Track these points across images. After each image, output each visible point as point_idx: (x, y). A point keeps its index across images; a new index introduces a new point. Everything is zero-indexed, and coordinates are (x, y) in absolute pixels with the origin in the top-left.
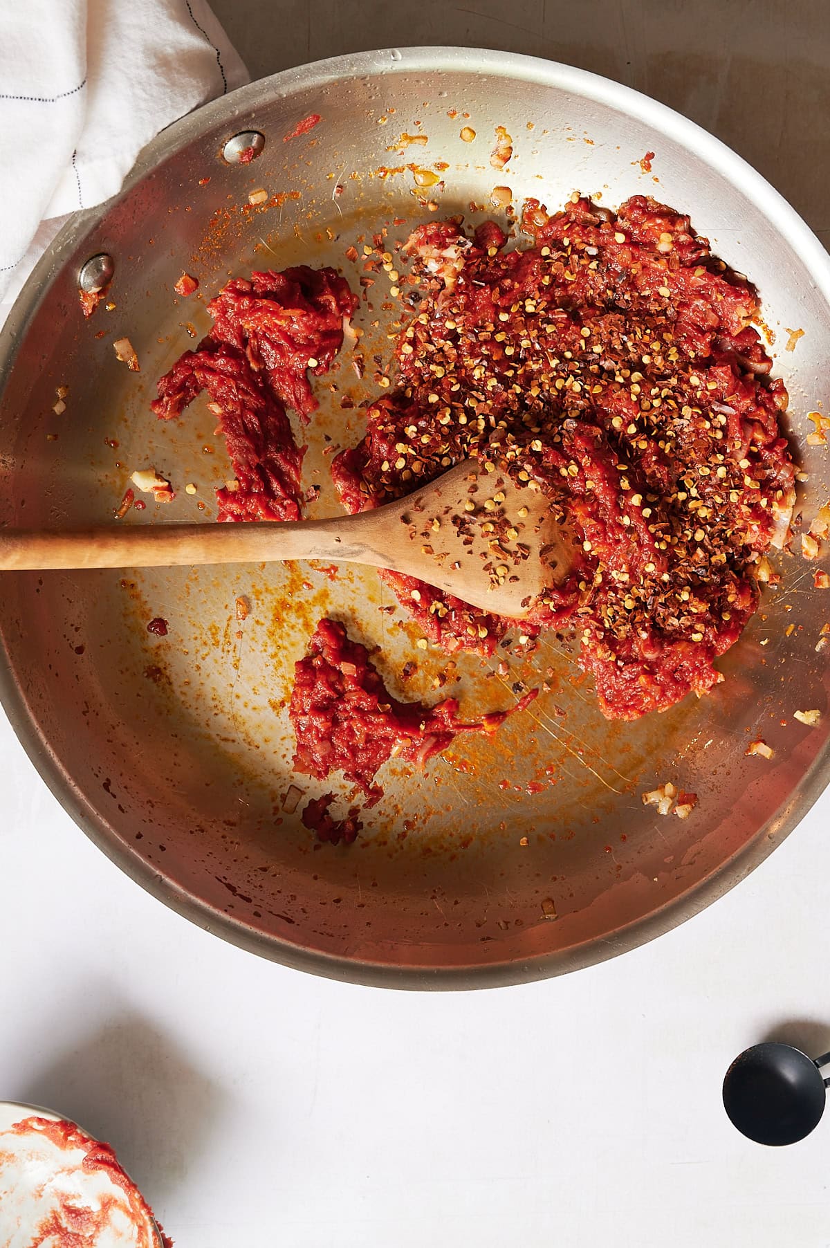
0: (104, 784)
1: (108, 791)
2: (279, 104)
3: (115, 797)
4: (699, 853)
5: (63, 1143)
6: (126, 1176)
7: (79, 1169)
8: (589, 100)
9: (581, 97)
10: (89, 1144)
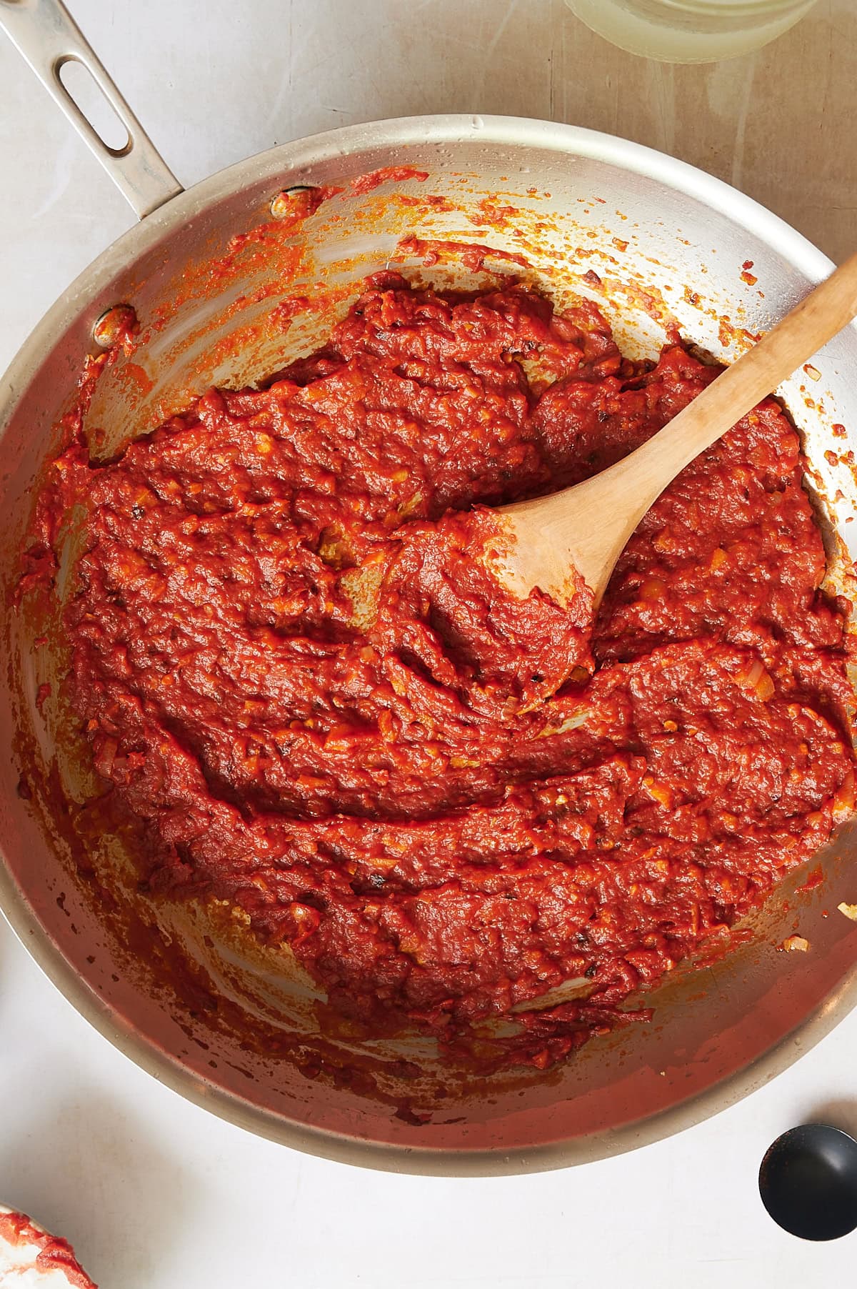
0: (58, 899)
1: (62, 907)
2: (341, 161)
3: (68, 914)
4: (714, 1050)
5: (15, 1238)
6: (85, 1275)
7: (32, 1267)
8: (688, 196)
9: (679, 192)
10: (44, 1239)
